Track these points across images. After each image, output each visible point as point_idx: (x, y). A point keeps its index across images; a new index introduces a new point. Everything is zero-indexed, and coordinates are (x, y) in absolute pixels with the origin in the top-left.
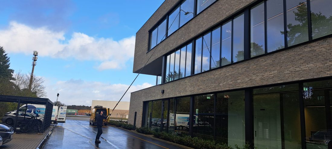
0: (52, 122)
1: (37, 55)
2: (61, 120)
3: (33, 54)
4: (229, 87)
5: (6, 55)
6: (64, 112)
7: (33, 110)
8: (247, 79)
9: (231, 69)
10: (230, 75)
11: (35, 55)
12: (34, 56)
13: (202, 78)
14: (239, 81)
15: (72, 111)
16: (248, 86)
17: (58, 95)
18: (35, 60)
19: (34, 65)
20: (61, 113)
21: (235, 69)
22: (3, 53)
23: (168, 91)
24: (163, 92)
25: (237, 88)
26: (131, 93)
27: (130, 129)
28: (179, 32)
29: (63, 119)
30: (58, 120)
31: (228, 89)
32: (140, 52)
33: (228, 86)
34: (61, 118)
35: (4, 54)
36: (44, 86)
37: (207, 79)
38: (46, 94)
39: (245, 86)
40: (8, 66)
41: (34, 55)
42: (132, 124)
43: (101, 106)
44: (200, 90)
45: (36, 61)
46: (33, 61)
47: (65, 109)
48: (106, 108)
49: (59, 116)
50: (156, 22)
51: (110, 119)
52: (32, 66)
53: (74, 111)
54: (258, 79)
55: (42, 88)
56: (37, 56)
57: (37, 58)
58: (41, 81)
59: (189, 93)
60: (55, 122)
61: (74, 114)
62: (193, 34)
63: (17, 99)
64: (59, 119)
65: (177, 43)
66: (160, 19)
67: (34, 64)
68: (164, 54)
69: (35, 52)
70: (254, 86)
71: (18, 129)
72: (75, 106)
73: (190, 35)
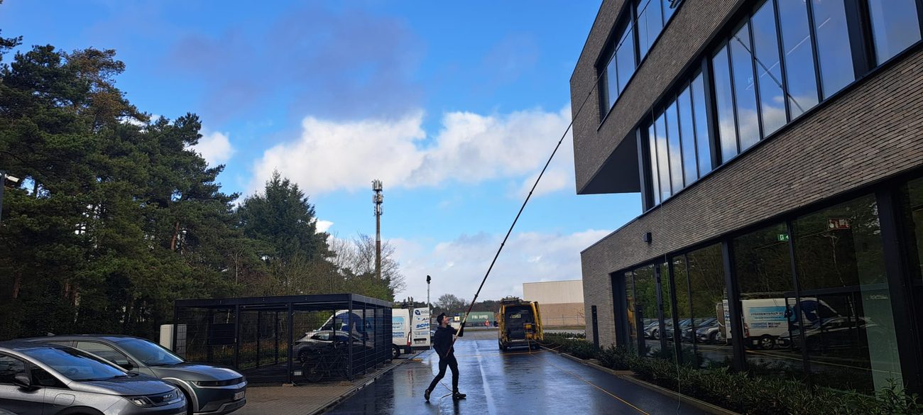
0: (401, 350)
1: (381, 190)
2: (421, 344)
3: (371, 188)
4: (821, 191)
5: (305, 200)
6: (424, 322)
7: (355, 324)
8: (872, 152)
9: (817, 125)
10: (817, 148)
11: (378, 191)
12: (375, 193)
13: (739, 175)
14: (847, 163)
15: (481, 317)
16: (878, 176)
17: (429, 279)
18: (379, 203)
19: (378, 215)
20: (418, 326)
21: (828, 123)
22: (299, 198)
23: (660, 234)
24: (649, 238)
25: (845, 189)
26: (582, 253)
27: (586, 356)
28: (661, 44)
29: (425, 339)
30: (414, 344)
31: (817, 197)
32: (585, 132)
33: (815, 188)
34: (419, 337)
35: (302, 199)
36: (396, 261)
37: (754, 175)
38: (404, 281)
39: (868, 179)
40: (313, 227)
41: (375, 190)
42: (590, 338)
43: (514, 298)
44: (741, 216)
45: (382, 205)
46: (375, 205)
47: (425, 314)
48: (529, 302)
49: (415, 333)
50: (608, 33)
51: (544, 331)
52: (375, 218)
53: (486, 317)
54: (906, 143)
55: (393, 266)
56: (380, 193)
57: (382, 196)
58: (388, 251)
59: (712, 233)
60: (408, 349)
61: (483, 324)
62: (699, 39)
63: (286, 303)
64: (415, 340)
65: (663, 78)
66: (614, 21)
67: (378, 212)
68: (636, 122)
69: (375, 183)
70: (898, 170)
71: (298, 373)
72: (490, 302)
73: (691, 44)
